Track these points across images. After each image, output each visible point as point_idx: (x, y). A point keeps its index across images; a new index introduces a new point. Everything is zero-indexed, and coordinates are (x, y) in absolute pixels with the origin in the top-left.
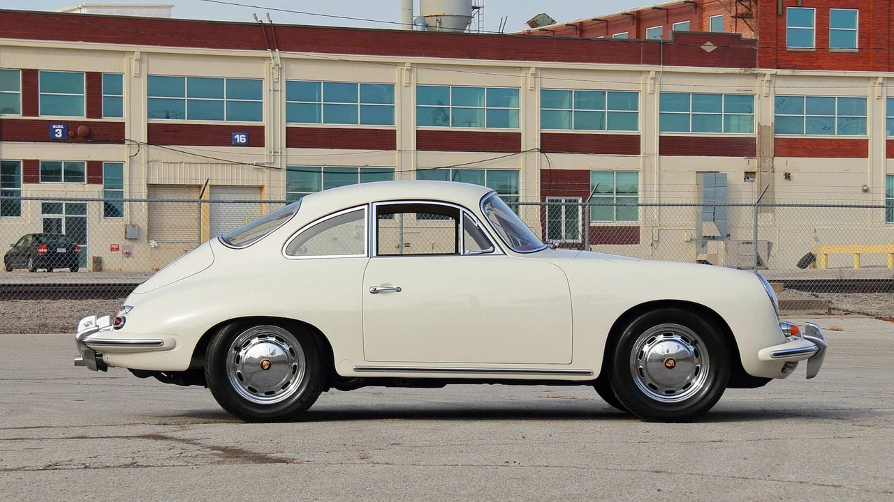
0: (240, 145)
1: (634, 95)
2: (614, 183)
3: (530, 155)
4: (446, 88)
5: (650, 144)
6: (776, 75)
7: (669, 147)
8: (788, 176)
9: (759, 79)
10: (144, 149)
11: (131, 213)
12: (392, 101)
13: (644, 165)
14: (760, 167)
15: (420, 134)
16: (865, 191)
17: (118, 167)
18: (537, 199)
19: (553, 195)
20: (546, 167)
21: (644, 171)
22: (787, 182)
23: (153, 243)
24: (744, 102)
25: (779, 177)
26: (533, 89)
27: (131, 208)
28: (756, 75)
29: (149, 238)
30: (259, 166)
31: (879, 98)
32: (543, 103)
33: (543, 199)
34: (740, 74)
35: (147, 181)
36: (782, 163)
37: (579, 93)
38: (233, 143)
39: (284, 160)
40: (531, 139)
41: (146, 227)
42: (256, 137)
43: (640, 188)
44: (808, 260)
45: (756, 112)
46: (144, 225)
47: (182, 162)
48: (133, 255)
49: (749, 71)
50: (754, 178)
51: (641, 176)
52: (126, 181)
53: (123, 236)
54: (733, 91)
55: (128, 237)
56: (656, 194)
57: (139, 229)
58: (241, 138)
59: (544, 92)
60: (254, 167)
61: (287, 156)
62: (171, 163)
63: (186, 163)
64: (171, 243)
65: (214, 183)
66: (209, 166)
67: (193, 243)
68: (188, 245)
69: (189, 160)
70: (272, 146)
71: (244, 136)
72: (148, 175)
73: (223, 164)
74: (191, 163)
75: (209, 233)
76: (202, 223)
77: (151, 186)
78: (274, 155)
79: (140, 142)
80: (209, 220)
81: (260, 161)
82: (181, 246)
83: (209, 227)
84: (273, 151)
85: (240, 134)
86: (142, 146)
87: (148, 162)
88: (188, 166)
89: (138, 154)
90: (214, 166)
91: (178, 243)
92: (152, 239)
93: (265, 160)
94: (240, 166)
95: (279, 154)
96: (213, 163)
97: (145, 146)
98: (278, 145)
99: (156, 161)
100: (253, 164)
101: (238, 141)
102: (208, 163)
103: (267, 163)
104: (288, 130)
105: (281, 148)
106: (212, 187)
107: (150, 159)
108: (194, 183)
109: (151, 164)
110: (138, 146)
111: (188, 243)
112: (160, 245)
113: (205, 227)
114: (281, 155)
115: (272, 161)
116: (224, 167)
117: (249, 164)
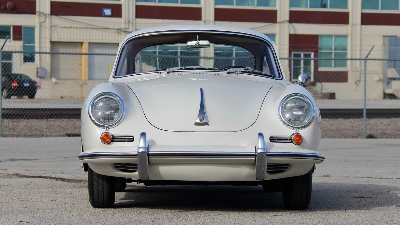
0: (108, 16)
2: (333, 43)
3: (283, 25)
5: (355, 17)
7: (367, 20)
10: (49, 18)
11: (41, 61)
13: (352, 32)
15: (217, 10)
17: (31, 29)
18: (287, 56)
19: (297, 51)
20: (292, 32)
21: (352, 35)
23: (54, 80)
27: (40, 57)
29: (51, 77)
30: (119, 30)
33: (290, 55)
35: (50, 39)
38: (103, 15)
39: (134, 26)
40: (283, 15)
41: (49, 71)
42: (117, 11)
43: (349, 48)
46: (48, 68)
47: (71, 27)
48: (42, 88)
51: (349, 38)
52: (37, 40)
53: (36, 74)
55: (39, 75)
56: (358, 53)
57: (46, 71)
58: (108, 12)
60: (115, 31)
61: (136, 24)
62: (65, 28)
63: (74, 28)
64: (65, 80)
65: (91, 41)
66: (88, 30)
67: (77, 80)
68: (74, 82)
69: (75, 26)
70: (127, 17)
71: (109, 10)
72: (51, 36)
73: (96, 29)
74: (77, 28)
75: (87, 73)
76: (83, 67)
77: (52, 43)
78: (128, 23)
79: (45, 13)
80: (87, 65)
81: (119, 27)
82: (71, 81)
83: (87, 70)
84: (127, 20)
85: (107, 9)
86: (47, 16)
87: (51, 27)
88: (75, 30)
89: (45, 21)
90: (91, 30)
91: (68, 80)
92: (53, 77)
93: (122, 26)
94: (107, 30)
95: (131, 22)
96: (90, 28)
97: (49, 16)
98: (131, 17)
99: (55, 26)
100: (115, 29)
101: (106, 14)
102: (87, 28)
103: (124, 28)
104: (137, 7)
105: (132, 19)
106: (90, 43)
107: (52, 25)
108: (78, 41)
109: (53, 28)
110: (44, 16)
111: (74, 80)
112: (58, 81)
113: (85, 69)
114: (133, 23)
115: (127, 27)
116: (98, 31)
117: (113, 29)
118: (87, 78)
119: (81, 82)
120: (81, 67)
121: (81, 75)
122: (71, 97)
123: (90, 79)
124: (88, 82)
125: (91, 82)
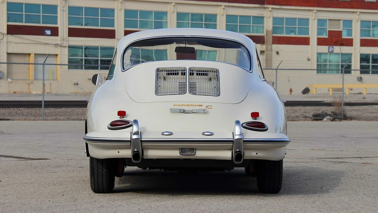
1: (215, 16)
4: (137, 11)
6: (273, 8)
8: (278, 53)
9: (266, 10)
10: (5, 36)
12: (113, 16)
14: (266, 48)
15: (126, 32)
16: (309, 60)
22: (277, 56)
23: (9, 80)
24: (260, 19)
25: (274, 53)
26: (173, 13)
28: (265, 8)
29: (7, 78)
30: (56, 45)
31: (314, 19)
32: (178, 19)
34: (259, 8)
35: (7, 51)
36: (276, 47)
37: (193, 15)
38: (45, 34)
39: (67, 42)
41: (6, 73)
42: (55, 32)
44: (306, 91)
45: (265, 25)
46: (5, 72)
47: (22, 43)
48: (2, 85)
49: (263, 6)
50: (264, 53)
54: (256, 15)
57: (3, 74)
58: (48, 32)
59: (178, 14)
60: (54, 45)
61: (68, 41)
62: (17, 43)
63: (24, 43)
64: (18, 80)
65: (36, 53)
66: (34, 44)
67: (27, 80)
68: (24, 81)
69: (25, 42)
70: (62, 36)
71: (50, 31)
72: (7, 49)
73: (40, 44)
74: (26, 43)
75: (34, 76)
76: (30, 71)
77: (9, 54)
78: (63, 40)
79: (3, 33)
80: (34, 70)
81: (56, 43)
82: (22, 81)
83: (34, 73)
84: (62, 38)
85: (48, 31)
86: (5, 35)
87: (7, 42)
88: (25, 45)
89: (3, 39)
90: (36, 45)
91: (20, 80)
92: (9, 78)
93: (59, 42)
94: (48, 45)
95: (65, 40)
96: (36, 44)
97: (6, 35)
98: (65, 36)
99: (10, 42)
100: (54, 44)
101: (47, 34)
102: (33, 44)
103: (60, 44)
104: (69, 29)
105: (66, 37)
106: (35, 54)
107: (8, 41)
108: (27, 52)
109: (9, 43)
110: (3, 35)
111: (24, 80)
112: (13, 81)
113: (32, 73)
114: (66, 40)
115: (62, 43)
116: (41, 45)
117: (52, 44)
118: (34, 79)
119: (29, 82)
120: (29, 71)
121: (29, 77)
122: (22, 92)
123: (35, 80)
124: (34, 81)
125: (36, 81)
